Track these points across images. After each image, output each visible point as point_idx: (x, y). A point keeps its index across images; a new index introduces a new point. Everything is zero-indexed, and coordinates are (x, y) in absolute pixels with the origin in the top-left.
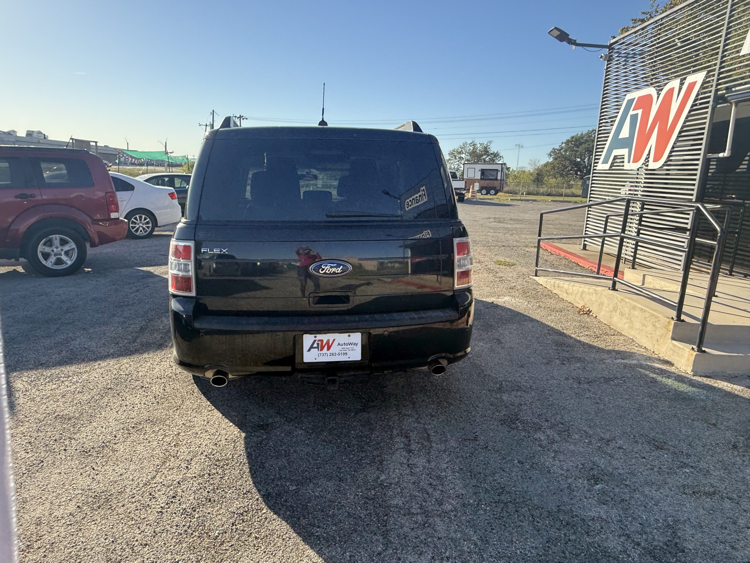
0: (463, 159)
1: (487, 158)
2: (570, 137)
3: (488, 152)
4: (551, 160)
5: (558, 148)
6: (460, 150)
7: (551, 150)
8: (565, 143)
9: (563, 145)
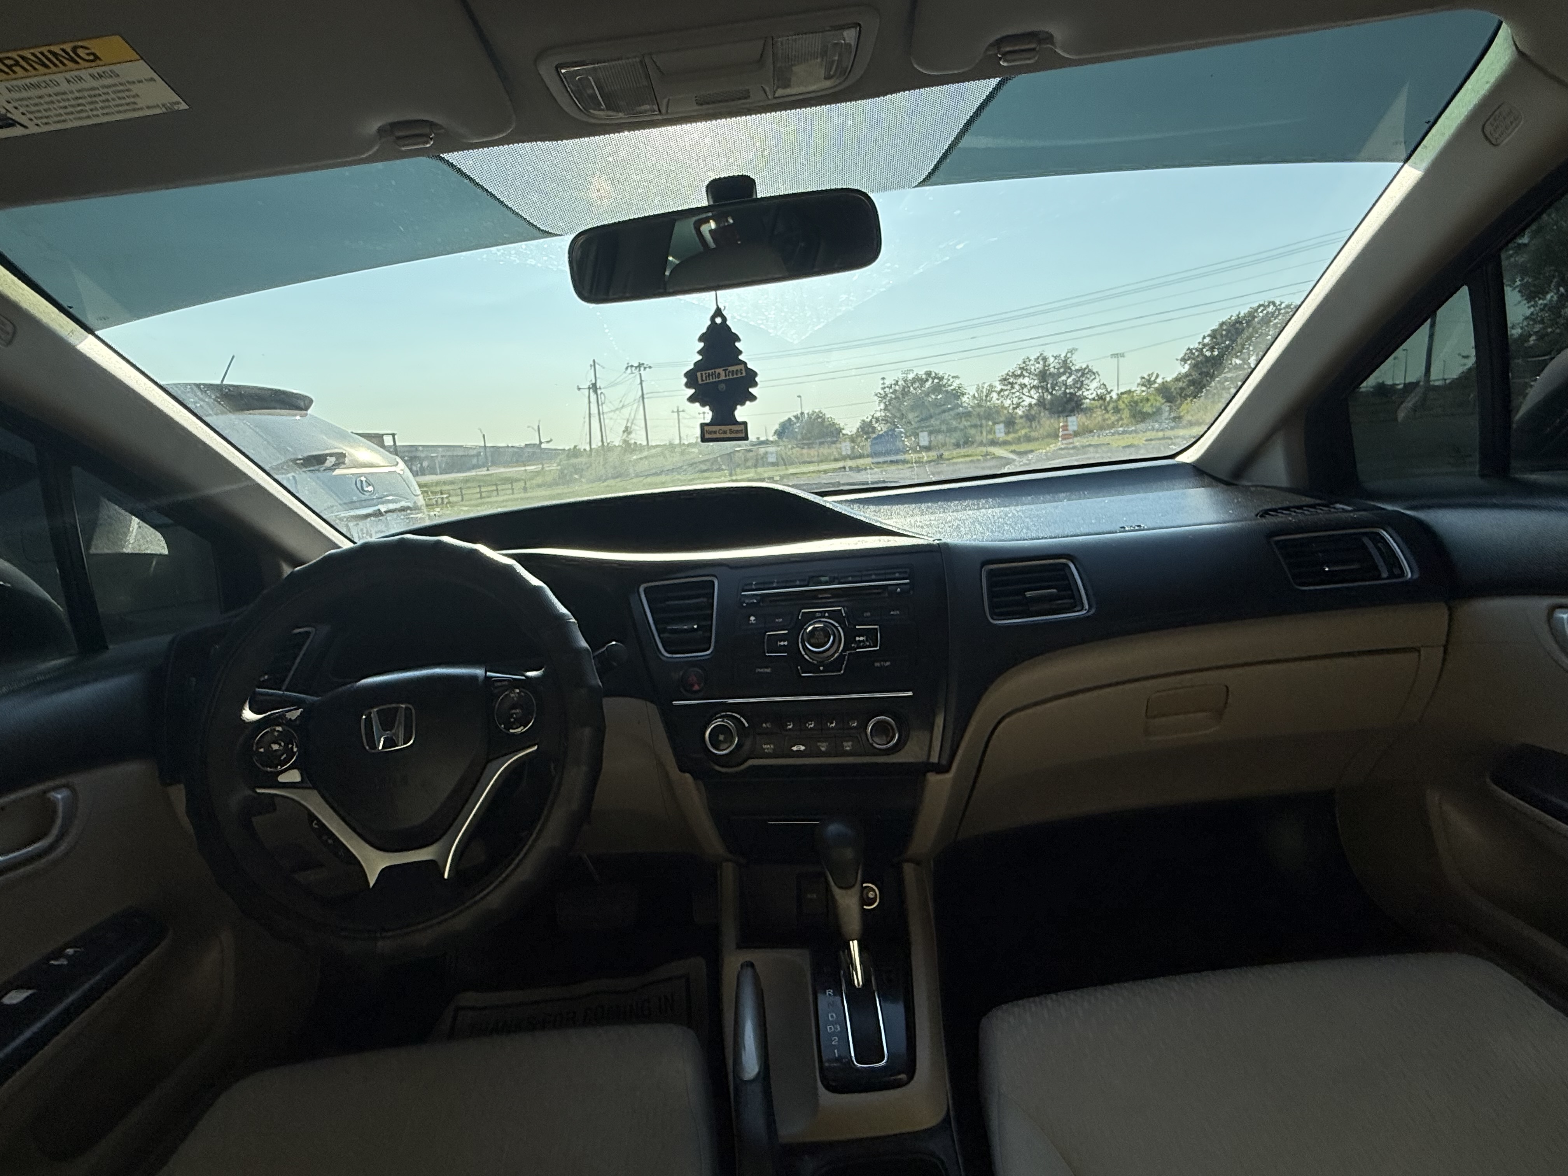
0: (1026, 386)
1: (1070, 379)
2: (1217, 324)
3: (1070, 368)
4: (1185, 369)
5: (1197, 346)
7: (1184, 351)
8: (1209, 336)
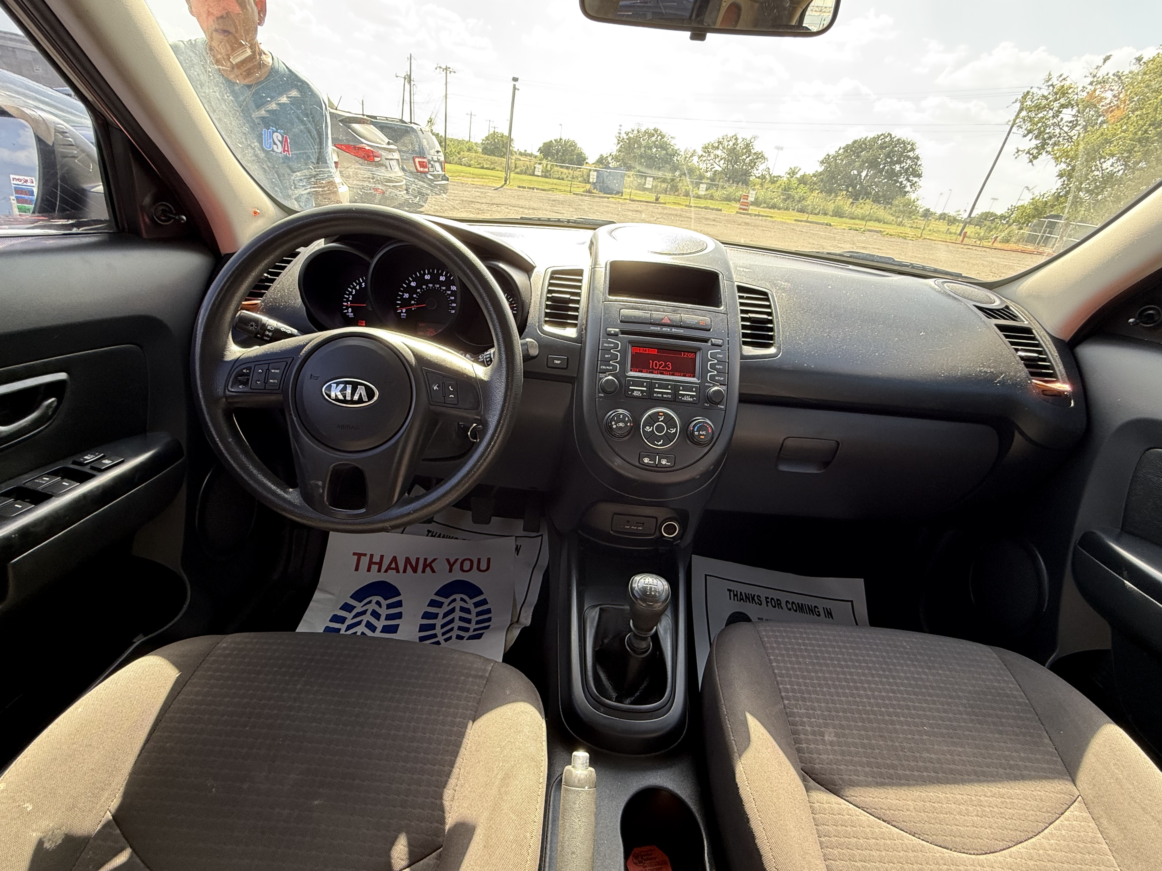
1: (748, 159)
2: (851, 141)
3: (750, 150)
4: (821, 169)
5: (834, 153)
6: (717, 145)
8: (843, 148)
9: (841, 151)
